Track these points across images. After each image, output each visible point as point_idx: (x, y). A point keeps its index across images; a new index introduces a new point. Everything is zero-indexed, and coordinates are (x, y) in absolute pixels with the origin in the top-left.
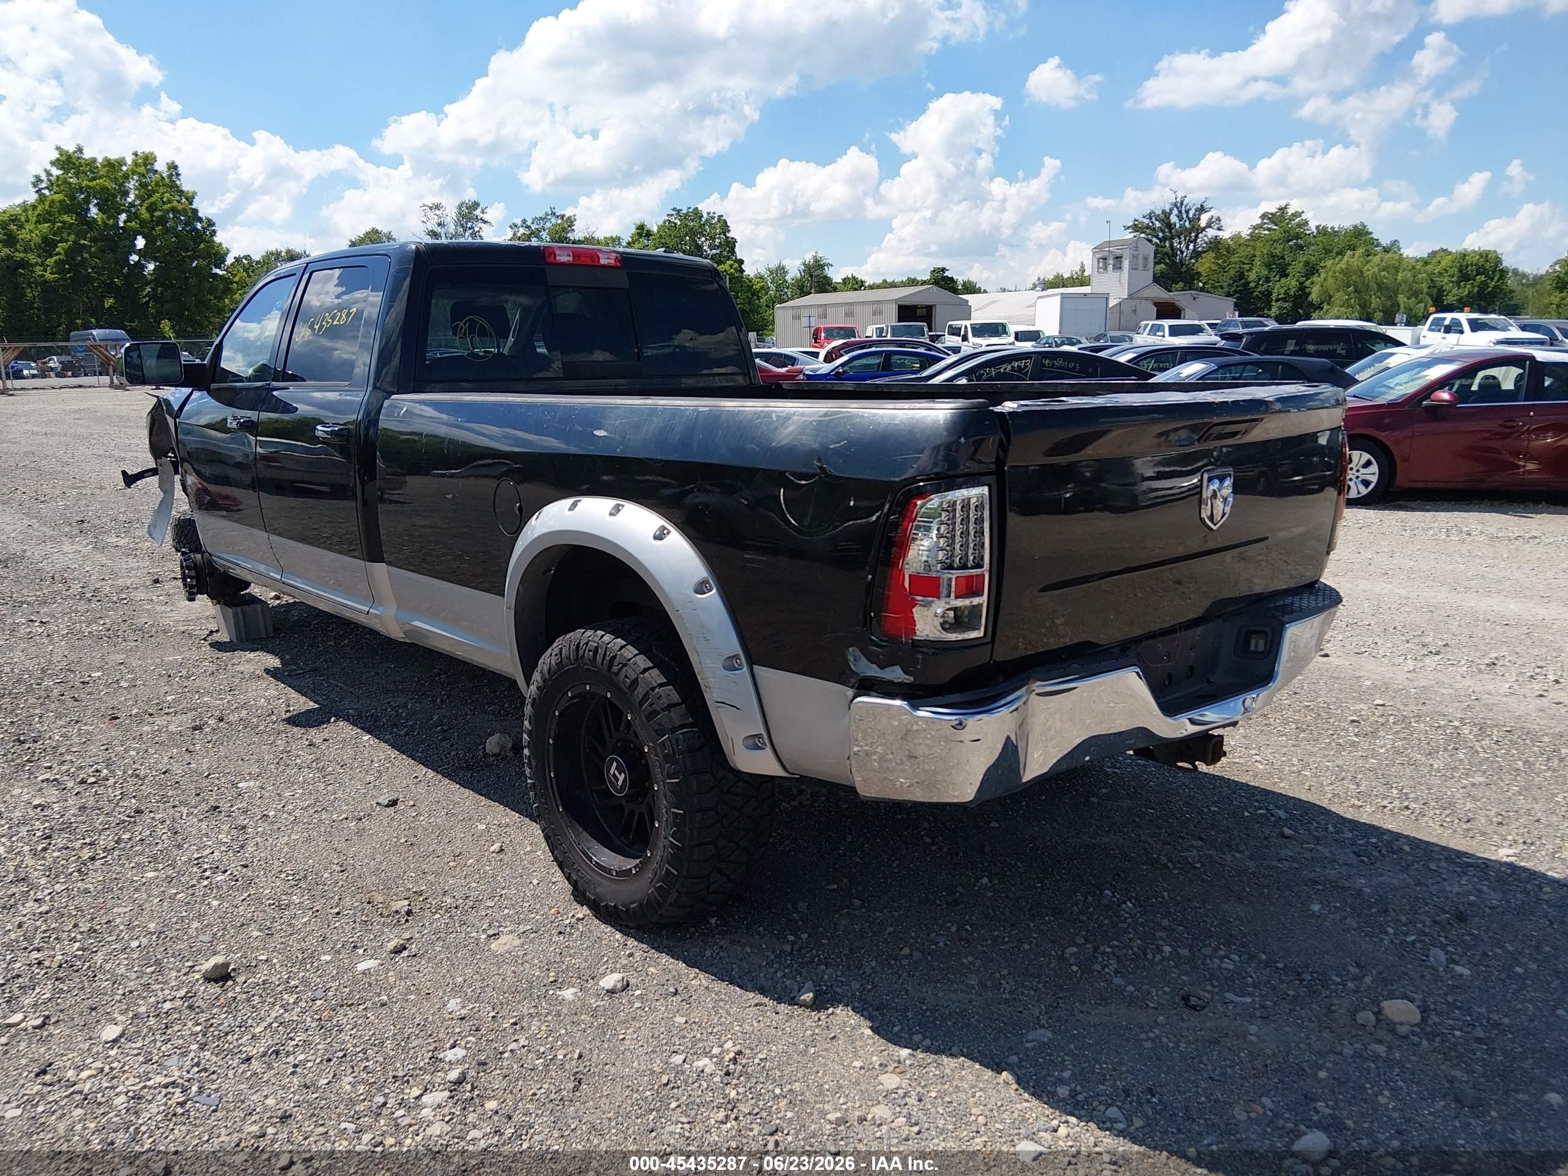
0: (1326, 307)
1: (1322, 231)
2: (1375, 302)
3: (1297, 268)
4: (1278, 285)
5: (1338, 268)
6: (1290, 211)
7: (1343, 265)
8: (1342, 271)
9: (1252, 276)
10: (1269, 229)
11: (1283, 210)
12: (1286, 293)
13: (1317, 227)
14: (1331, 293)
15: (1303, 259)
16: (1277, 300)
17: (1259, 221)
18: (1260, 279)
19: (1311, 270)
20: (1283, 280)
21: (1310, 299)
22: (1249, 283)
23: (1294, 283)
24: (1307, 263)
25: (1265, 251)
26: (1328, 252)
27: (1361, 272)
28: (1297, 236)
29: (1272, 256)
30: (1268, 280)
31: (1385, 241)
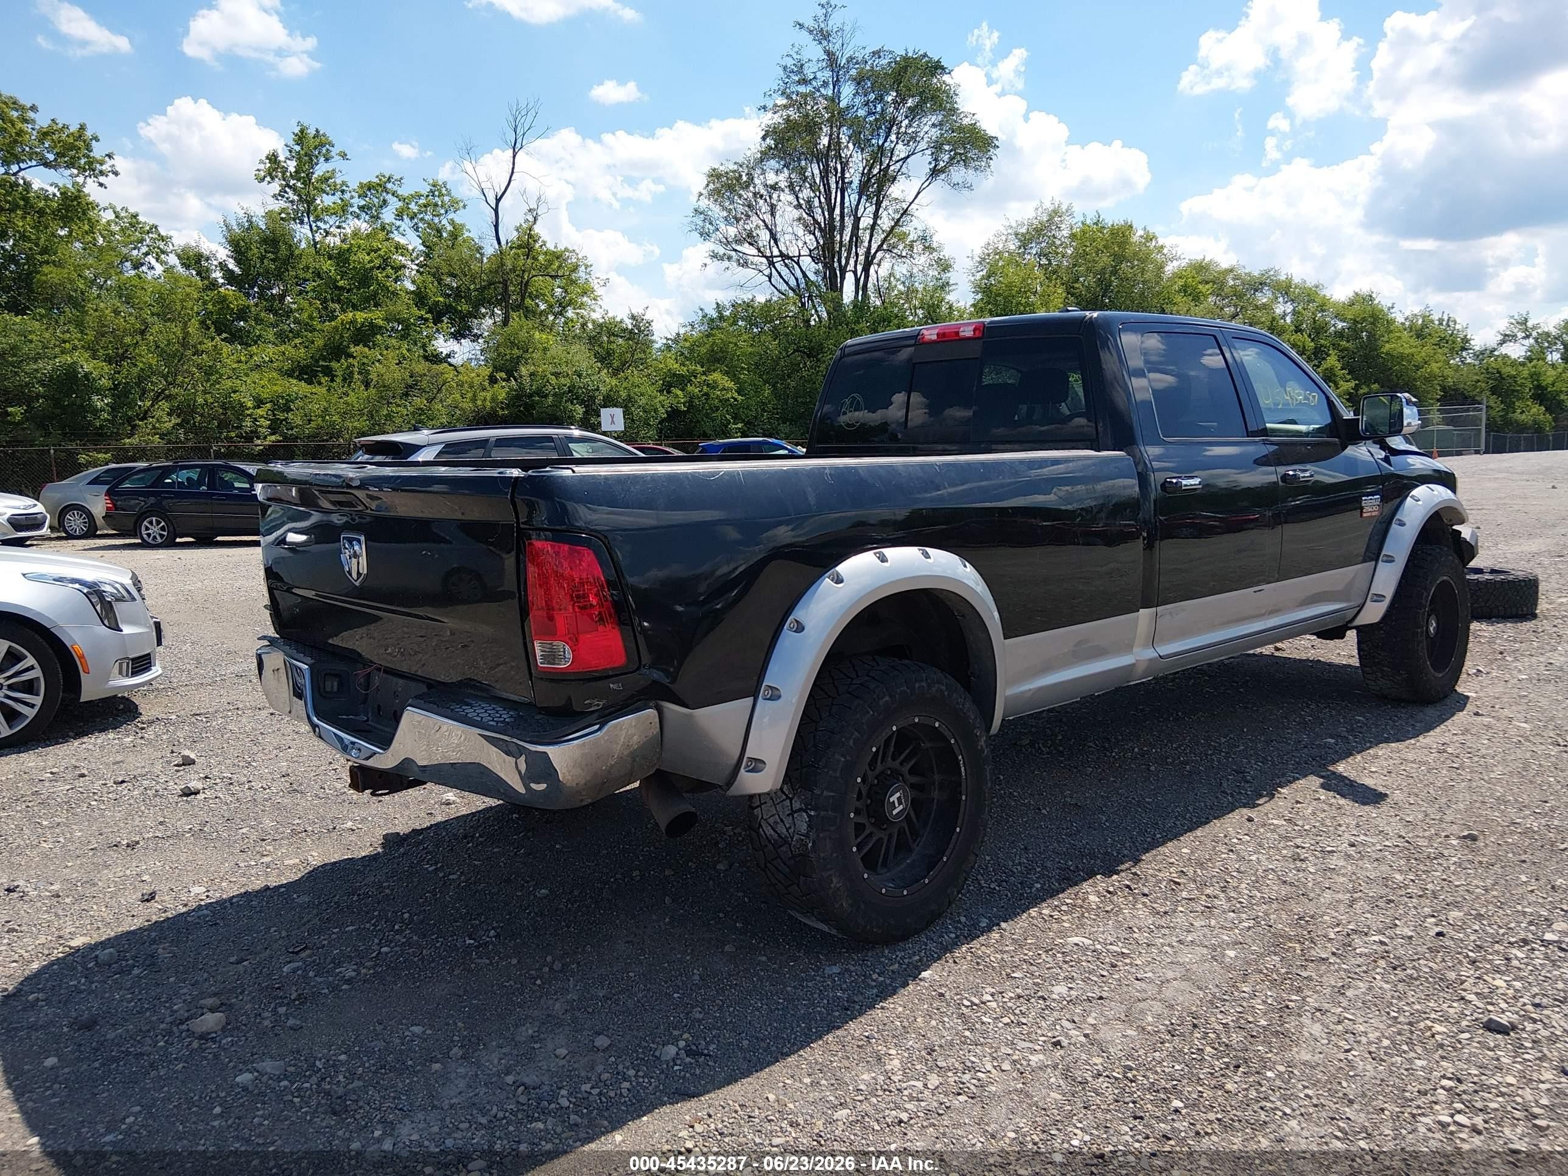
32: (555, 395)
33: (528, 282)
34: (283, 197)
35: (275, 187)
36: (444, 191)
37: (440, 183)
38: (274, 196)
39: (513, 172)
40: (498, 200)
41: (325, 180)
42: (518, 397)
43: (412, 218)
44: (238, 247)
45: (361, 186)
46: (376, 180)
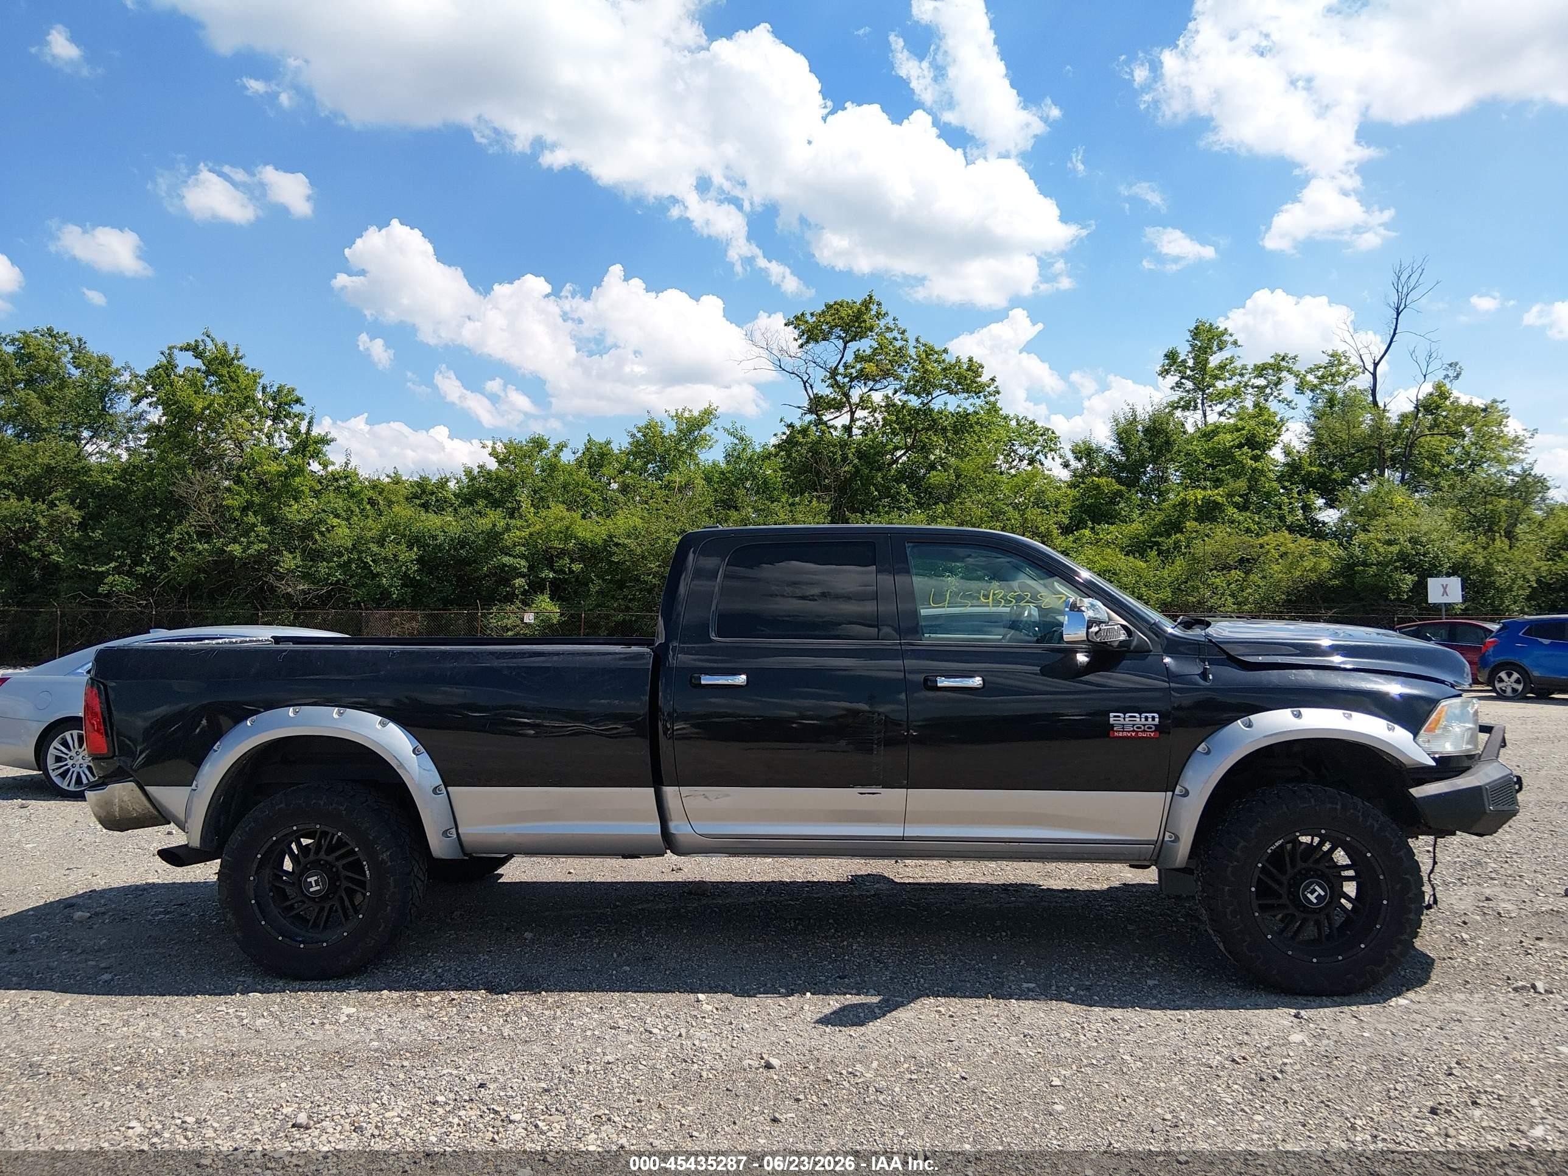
32: (1379, 563)
33: (1413, 443)
34: (1180, 387)
35: (1172, 379)
36: (1343, 360)
37: (1340, 352)
38: (1172, 388)
39: (1395, 333)
40: (1376, 365)
41: (1222, 367)
42: (1350, 567)
43: (1312, 390)
44: (1123, 436)
45: (1256, 367)
46: (1272, 361)
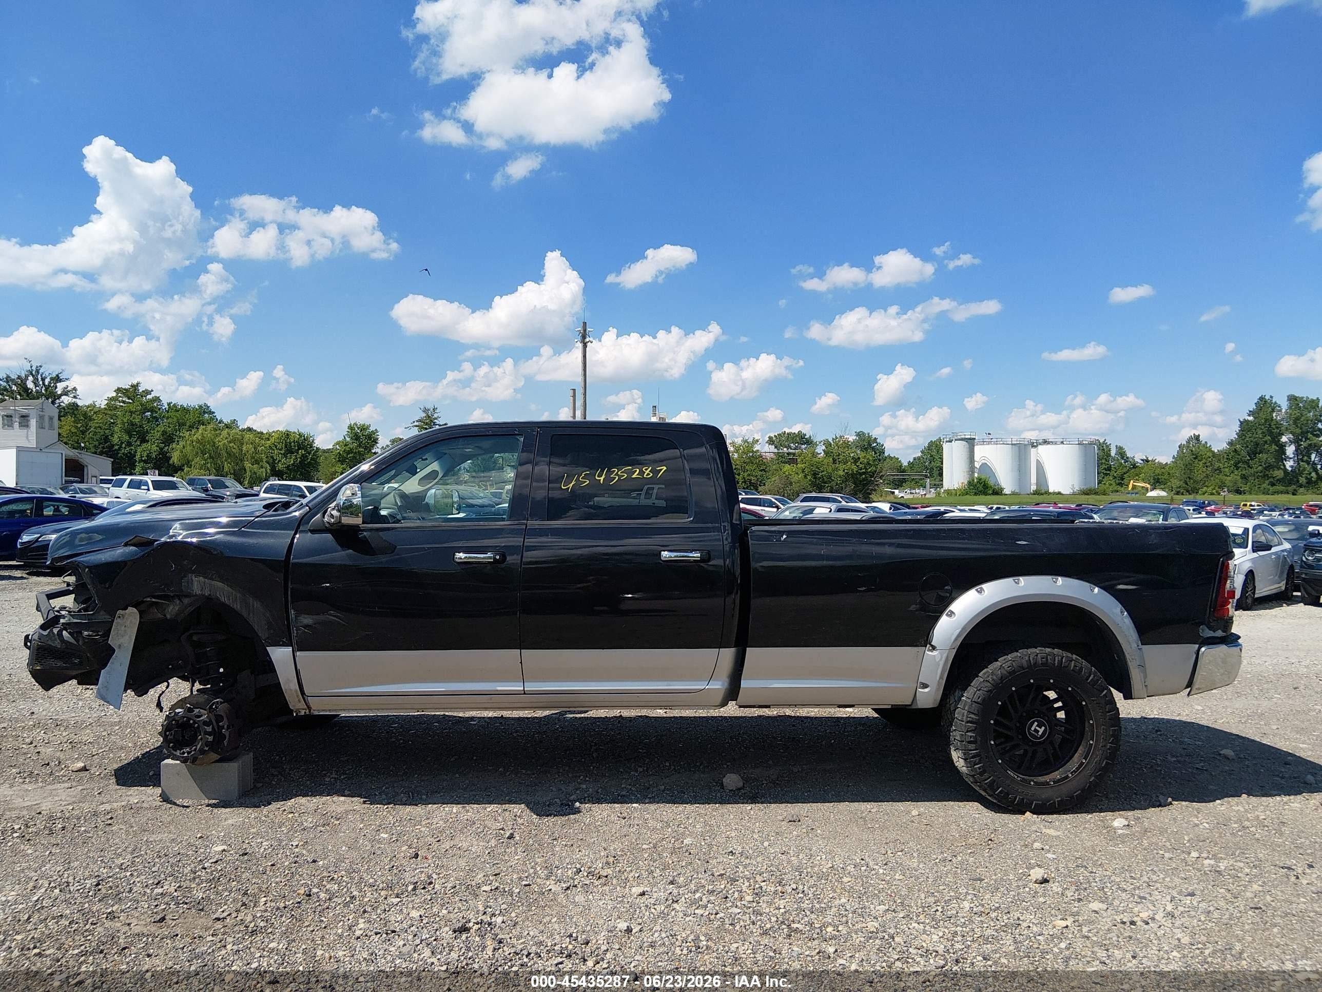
0: (186, 469)
1: (173, 408)
2: (227, 467)
3: (156, 434)
4: (139, 450)
5: (195, 438)
6: (141, 389)
7: (198, 436)
8: (198, 441)
9: (115, 440)
10: (124, 402)
11: (135, 387)
12: (147, 456)
13: (169, 404)
14: (190, 458)
15: (161, 428)
16: (141, 461)
17: (114, 394)
18: (122, 443)
19: (169, 439)
20: (144, 445)
21: (171, 462)
22: (113, 446)
23: (154, 448)
24: (164, 433)
25: (125, 420)
26: (181, 425)
27: (214, 443)
28: (152, 410)
29: (132, 424)
30: (129, 444)
31: (227, 420)
